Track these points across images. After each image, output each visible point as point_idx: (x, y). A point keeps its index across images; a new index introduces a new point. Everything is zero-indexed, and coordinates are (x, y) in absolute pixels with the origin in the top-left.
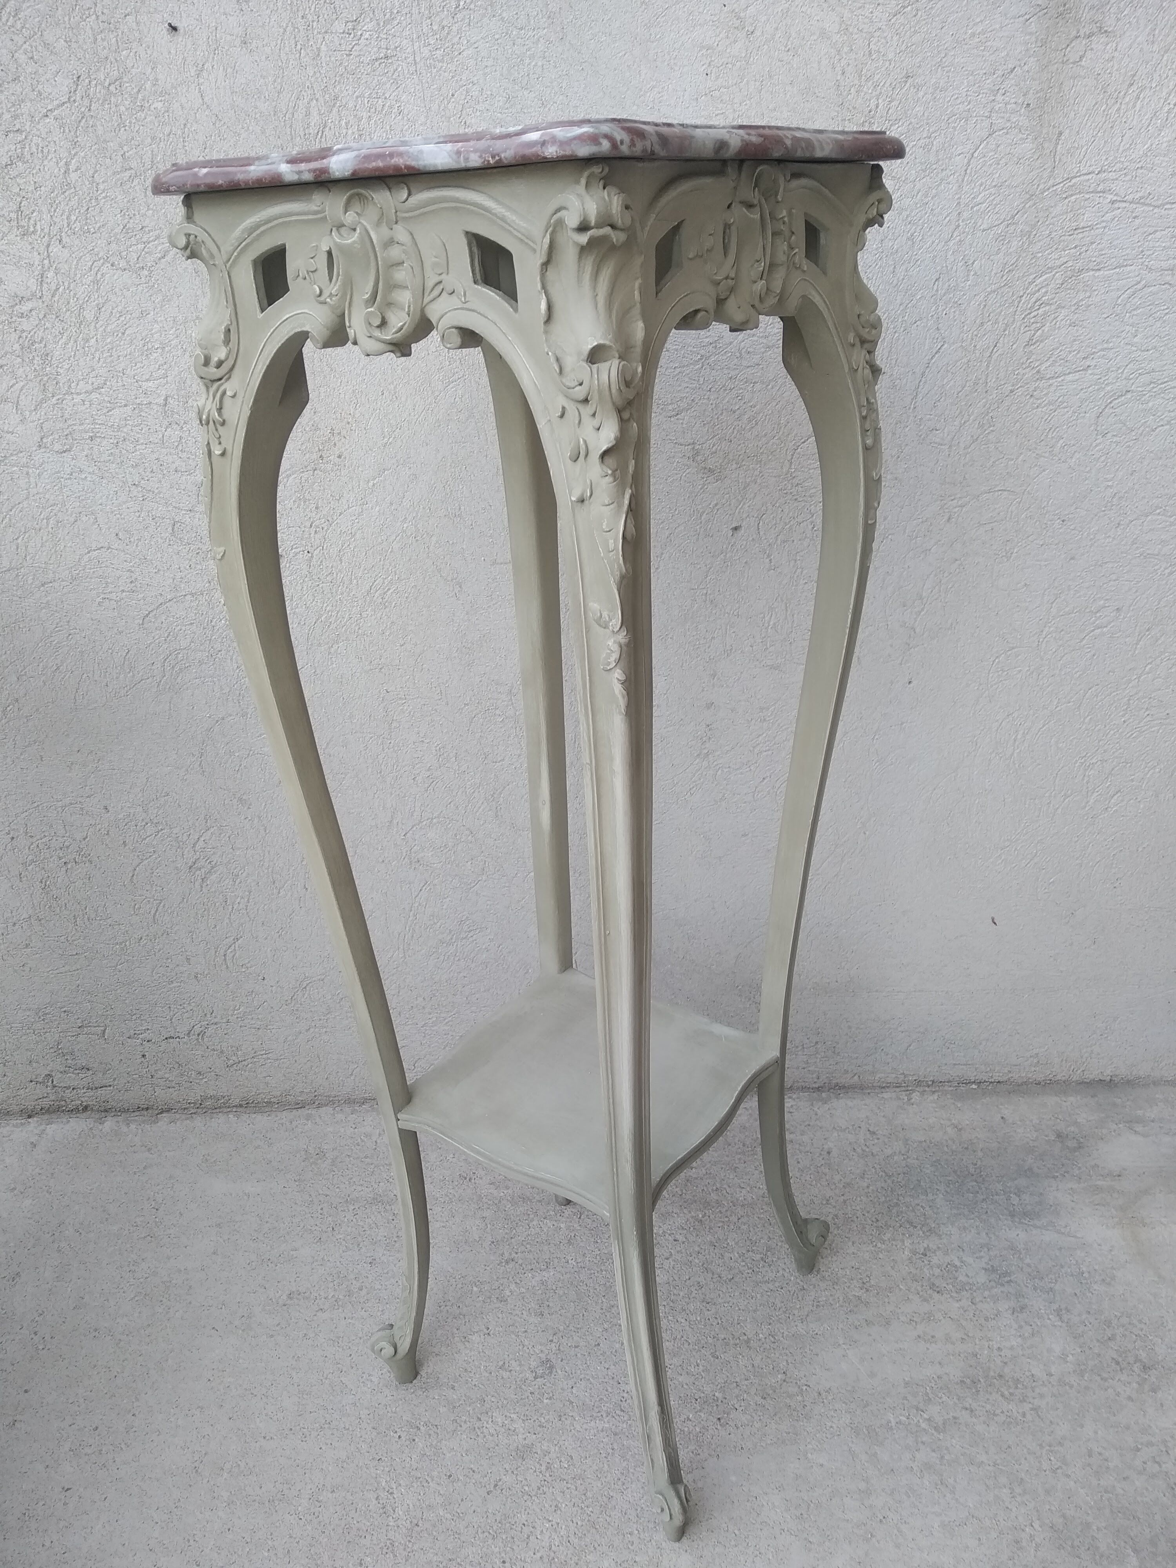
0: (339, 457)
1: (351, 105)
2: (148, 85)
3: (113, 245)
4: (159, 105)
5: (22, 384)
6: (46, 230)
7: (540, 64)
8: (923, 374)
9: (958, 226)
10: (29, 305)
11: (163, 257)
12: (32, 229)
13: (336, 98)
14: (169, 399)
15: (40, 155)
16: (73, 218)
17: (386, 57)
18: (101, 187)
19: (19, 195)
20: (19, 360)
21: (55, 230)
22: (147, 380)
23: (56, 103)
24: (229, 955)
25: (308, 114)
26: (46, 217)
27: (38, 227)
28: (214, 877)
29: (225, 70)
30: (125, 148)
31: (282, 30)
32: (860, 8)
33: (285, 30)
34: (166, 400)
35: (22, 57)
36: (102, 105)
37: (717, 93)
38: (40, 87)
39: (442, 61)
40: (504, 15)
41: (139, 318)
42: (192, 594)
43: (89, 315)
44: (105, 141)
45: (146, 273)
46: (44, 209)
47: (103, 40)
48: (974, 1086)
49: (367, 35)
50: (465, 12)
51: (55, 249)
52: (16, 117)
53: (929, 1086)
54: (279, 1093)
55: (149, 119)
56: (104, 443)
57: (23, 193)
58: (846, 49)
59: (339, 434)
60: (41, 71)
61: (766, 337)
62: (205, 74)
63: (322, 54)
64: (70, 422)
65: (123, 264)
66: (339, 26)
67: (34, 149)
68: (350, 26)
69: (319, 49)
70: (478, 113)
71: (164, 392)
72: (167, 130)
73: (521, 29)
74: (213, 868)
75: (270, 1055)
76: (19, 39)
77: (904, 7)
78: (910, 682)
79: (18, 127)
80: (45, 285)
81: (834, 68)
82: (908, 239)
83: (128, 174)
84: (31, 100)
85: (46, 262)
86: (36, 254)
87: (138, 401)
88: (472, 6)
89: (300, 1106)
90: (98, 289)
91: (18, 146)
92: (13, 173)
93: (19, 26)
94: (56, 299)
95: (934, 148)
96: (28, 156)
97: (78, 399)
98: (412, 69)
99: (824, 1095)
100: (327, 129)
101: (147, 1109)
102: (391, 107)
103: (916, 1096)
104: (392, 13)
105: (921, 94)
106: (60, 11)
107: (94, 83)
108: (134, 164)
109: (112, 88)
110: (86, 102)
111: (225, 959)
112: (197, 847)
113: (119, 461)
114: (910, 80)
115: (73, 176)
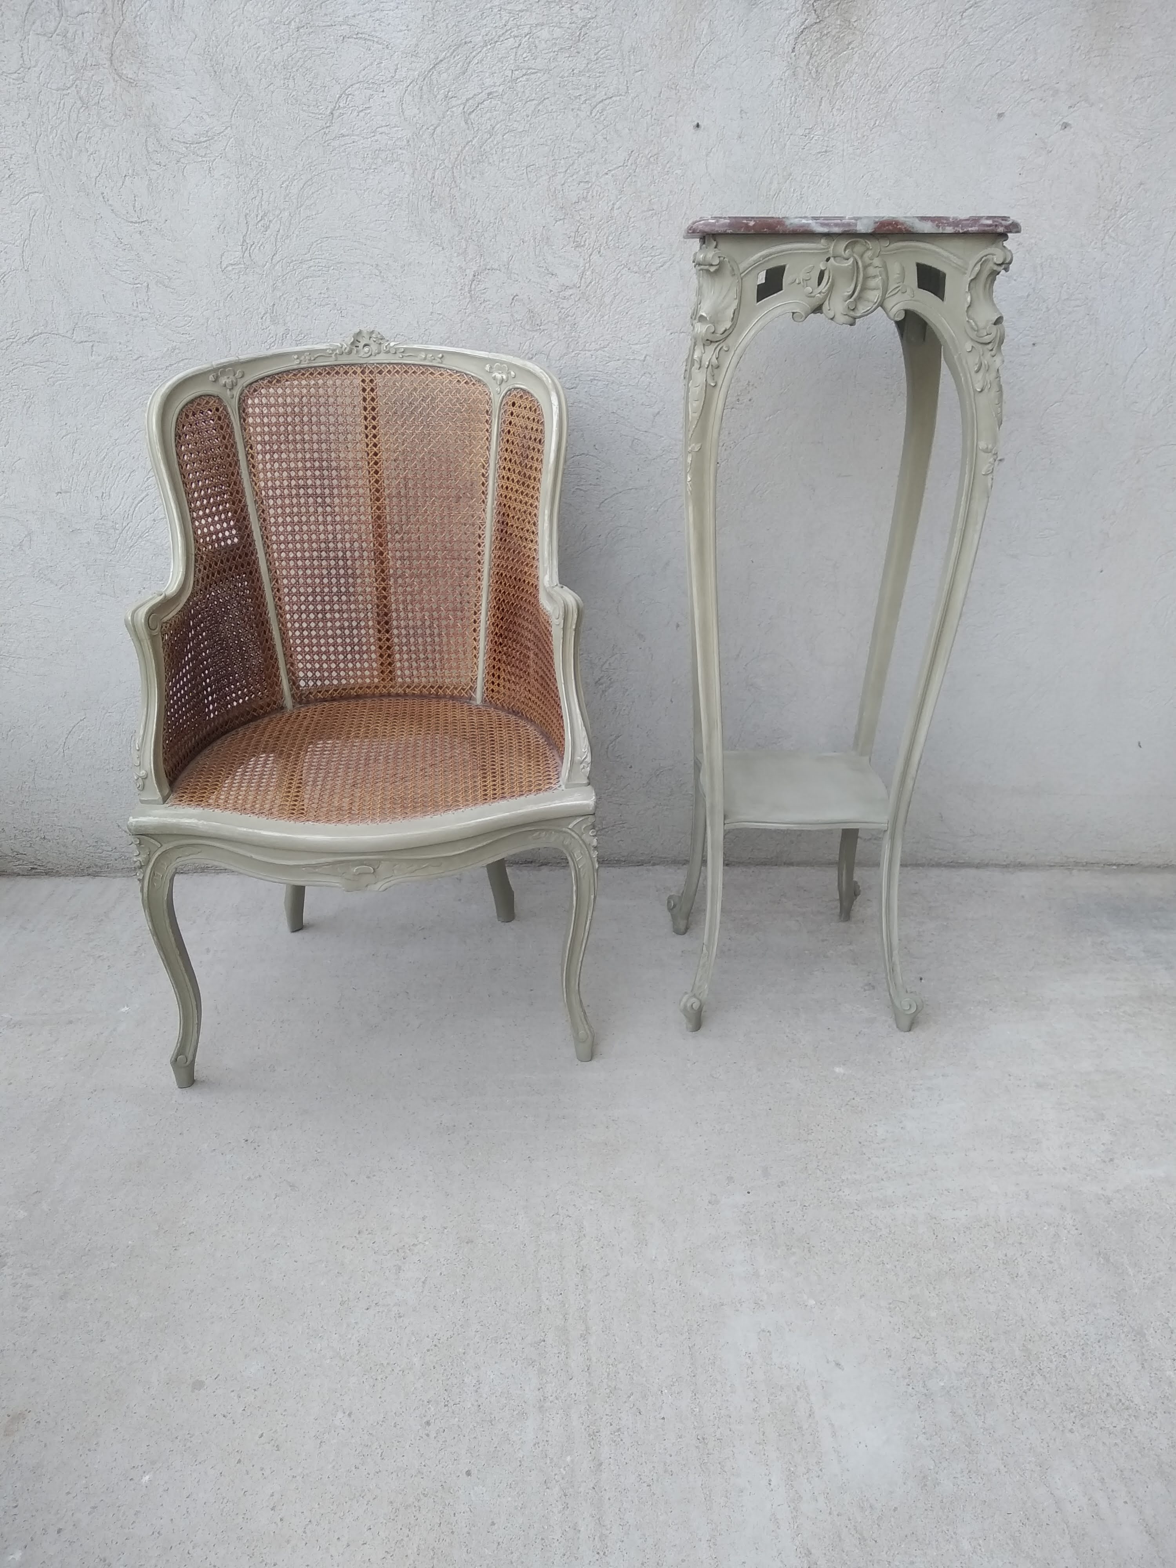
0: (750, 400)
1: (799, 179)
2: (675, 159)
3: (632, 257)
4: (679, 172)
5: (554, 342)
6: (592, 245)
7: (919, 161)
8: (1132, 366)
9: (1162, 275)
10: (571, 292)
11: (662, 266)
12: (582, 244)
13: (791, 174)
14: (648, 357)
15: (598, 197)
16: (610, 238)
17: (826, 152)
18: (632, 220)
19: (579, 221)
20: (556, 327)
21: (597, 245)
22: (637, 344)
23: (615, 166)
24: (610, 748)
25: (771, 183)
26: (593, 236)
27: (587, 243)
28: (611, 690)
29: (724, 153)
30: (652, 197)
31: (764, 131)
32: (1117, 141)
33: (766, 131)
34: (645, 357)
35: (599, 137)
36: (644, 169)
37: (1024, 186)
38: (607, 156)
39: (860, 156)
40: (902, 131)
41: (639, 304)
42: (636, 489)
43: (607, 300)
44: (640, 192)
45: (649, 275)
46: (593, 232)
47: (653, 130)
48: (1115, 867)
49: (816, 138)
50: (879, 128)
51: (595, 257)
52: (587, 173)
53: (1083, 866)
54: (626, 854)
55: (670, 179)
56: (600, 383)
57: (582, 221)
58: (1106, 165)
59: (753, 385)
60: (609, 147)
61: (1036, 337)
62: (711, 154)
63: (787, 147)
64: (580, 369)
65: (636, 269)
66: (800, 132)
67: (595, 193)
68: (807, 131)
69: (785, 145)
70: (876, 189)
71: (645, 353)
72: (681, 187)
73: (911, 140)
74: (611, 683)
75: (625, 825)
76: (600, 127)
77: (1143, 143)
78: (1101, 571)
79: (587, 180)
80: (583, 280)
81: (1097, 175)
82: (1131, 281)
83: (650, 212)
84: (599, 164)
85: (587, 265)
86: (582, 259)
87: (627, 357)
88: (884, 125)
89: (641, 863)
90: (617, 284)
91: (586, 191)
92: (578, 208)
93: (602, 119)
94: (589, 288)
95: (1153, 228)
96: (589, 197)
97: (588, 354)
98: (841, 160)
99: (1010, 870)
100: (781, 193)
101: (531, 862)
102: (823, 181)
103: (1075, 872)
104: (834, 125)
105: (1148, 195)
106: (629, 112)
107: (641, 156)
108: (655, 207)
109: (652, 159)
110: (634, 167)
111: (607, 752)
112: (604, 668)
113: (606, 396)
114: (1142, 186)
115: (616, 212)
